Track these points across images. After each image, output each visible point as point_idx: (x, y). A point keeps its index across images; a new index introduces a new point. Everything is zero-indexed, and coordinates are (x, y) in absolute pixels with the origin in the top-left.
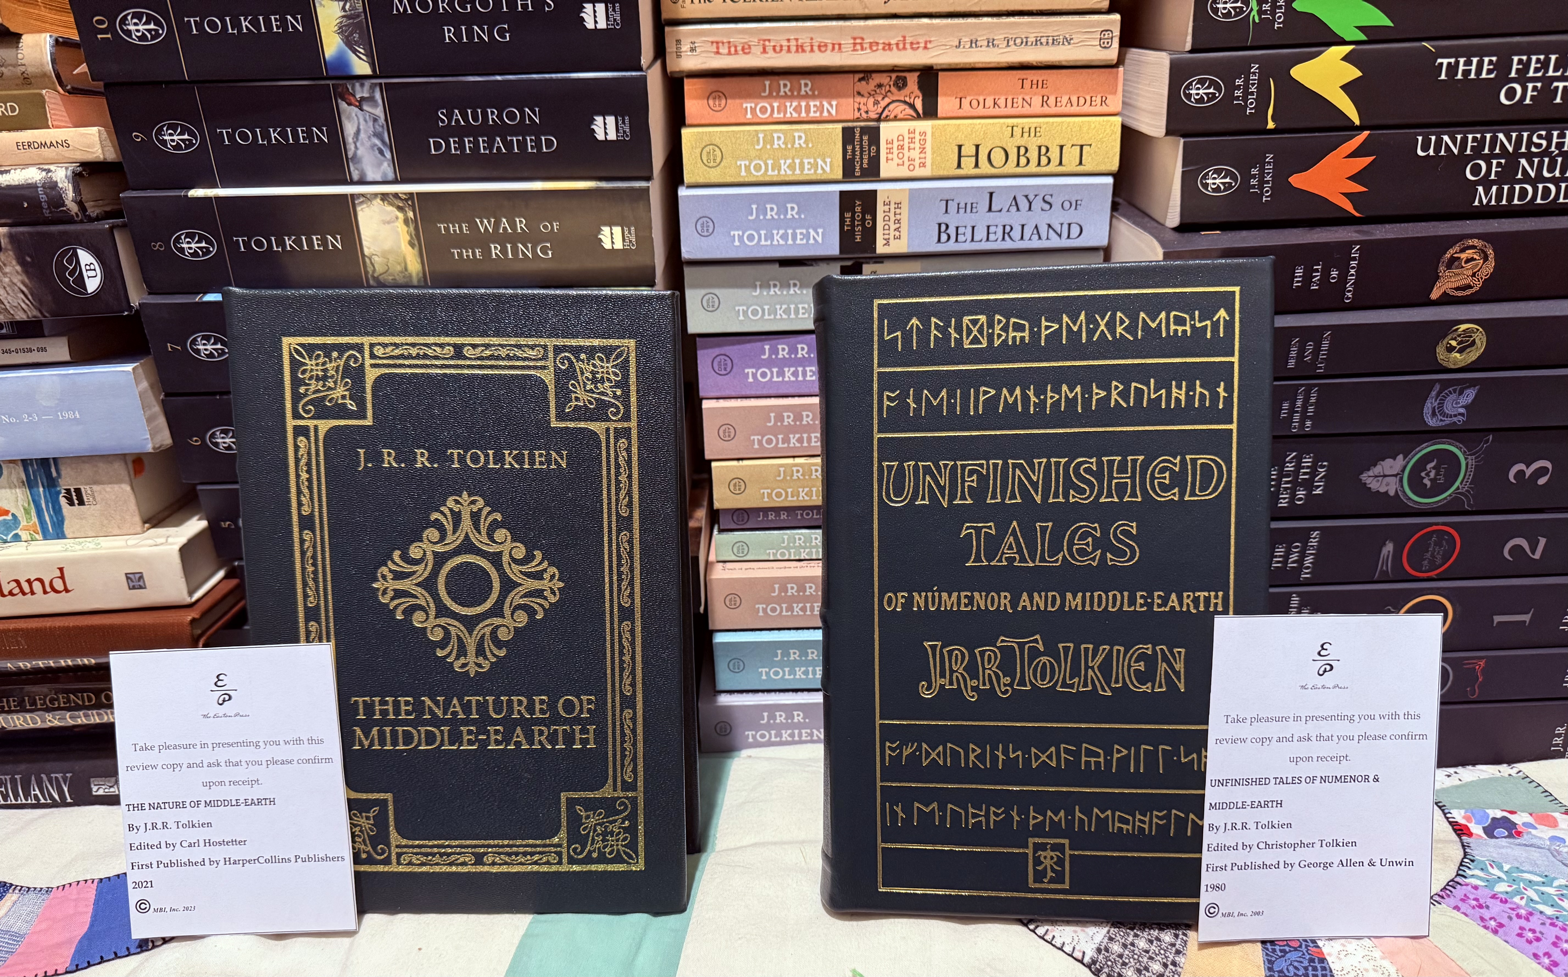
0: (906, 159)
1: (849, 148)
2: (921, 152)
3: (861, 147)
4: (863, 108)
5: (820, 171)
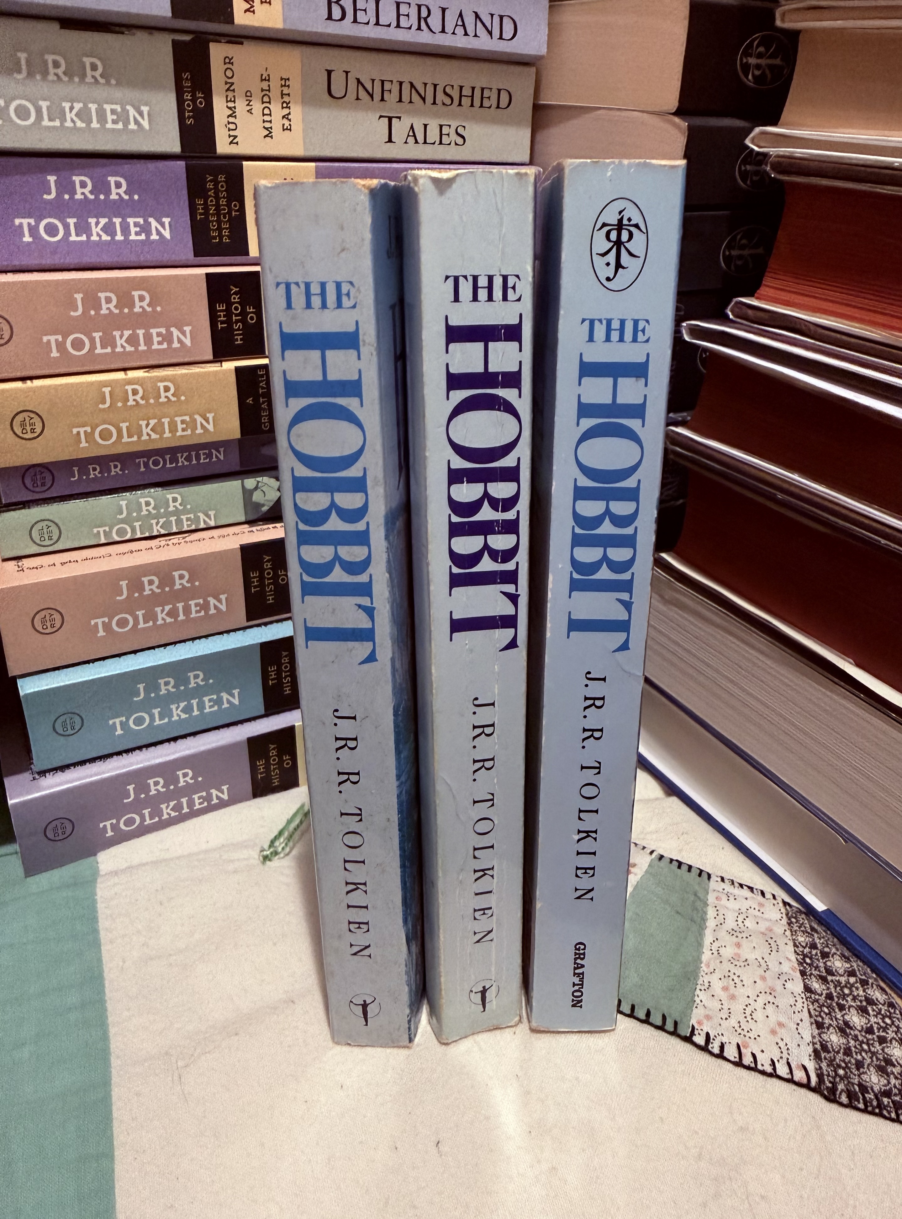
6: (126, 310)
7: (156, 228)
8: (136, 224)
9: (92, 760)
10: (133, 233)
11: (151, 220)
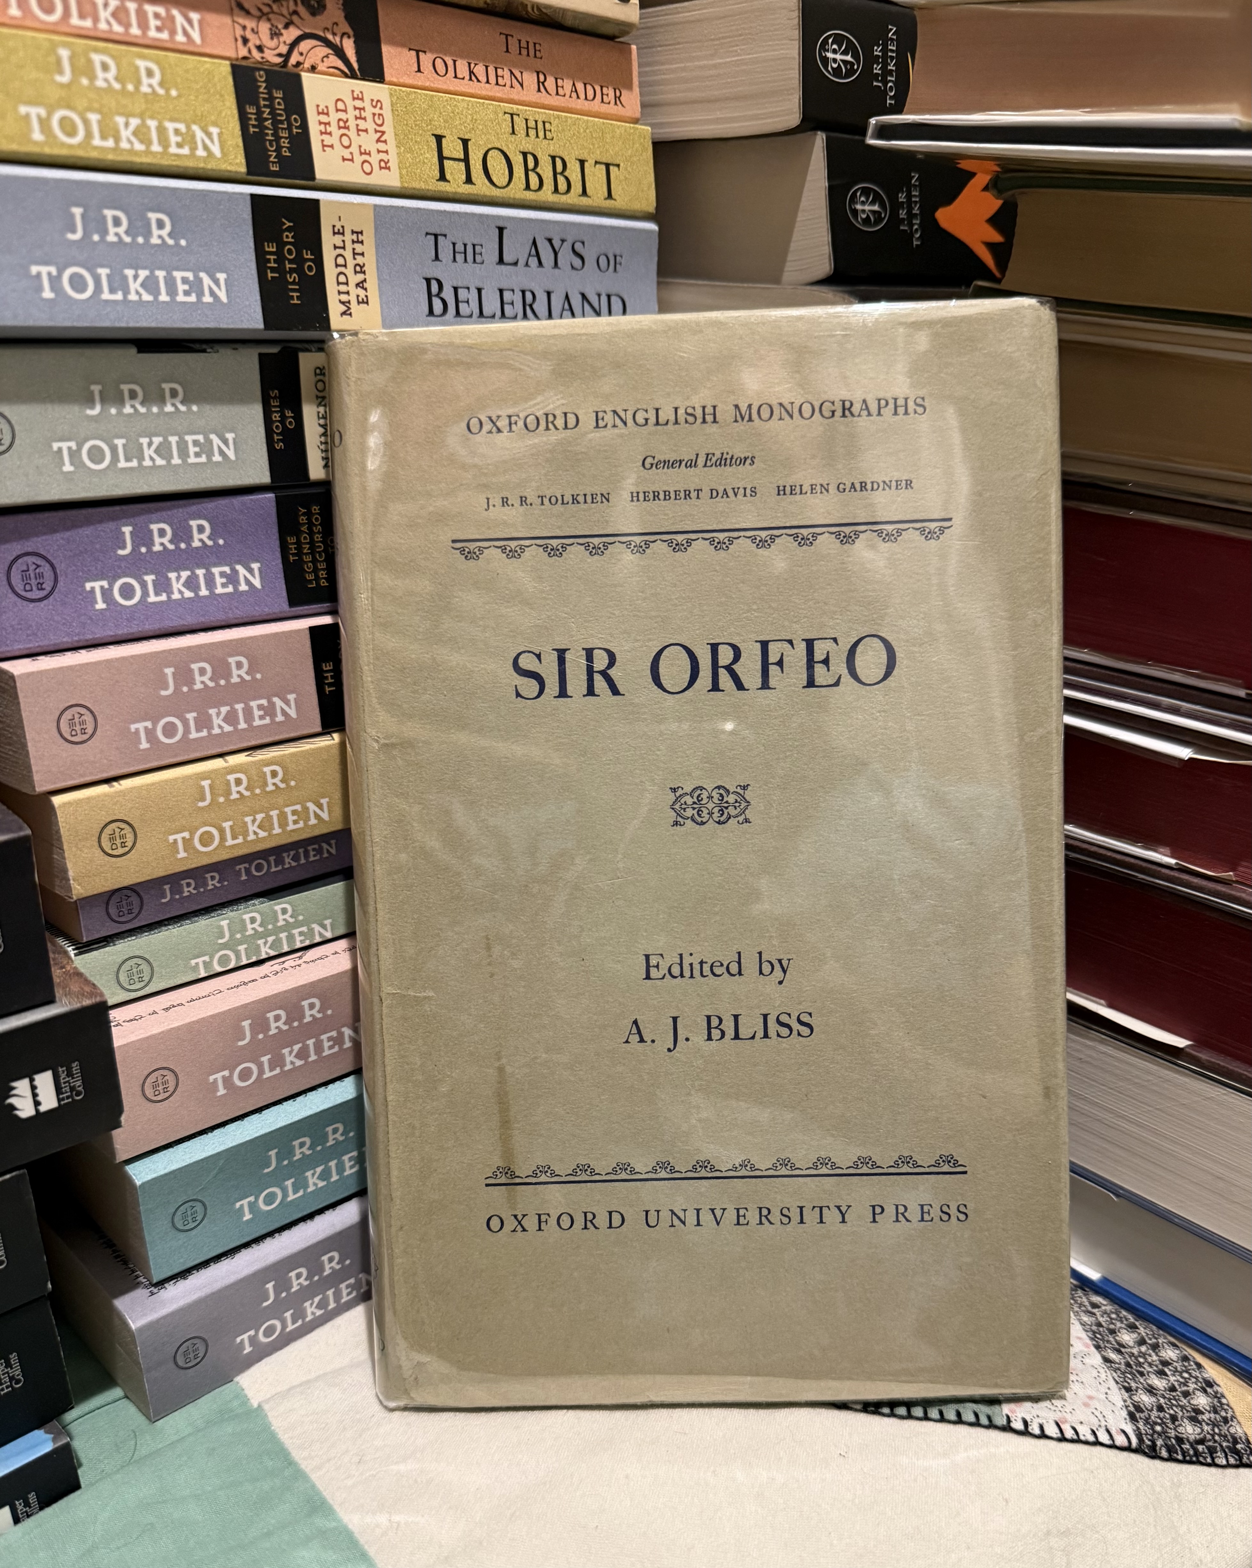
0: (354, 149)
1: (251, 110)
2: (378, 140)
3: (273, 113)
4: (254, 41)
5: (201, 152)
6: (222, 682)
7: (245, 577)
8: (222, 574)
9: (217, 1258)
10: (219, 585)
11: (239, 568)
